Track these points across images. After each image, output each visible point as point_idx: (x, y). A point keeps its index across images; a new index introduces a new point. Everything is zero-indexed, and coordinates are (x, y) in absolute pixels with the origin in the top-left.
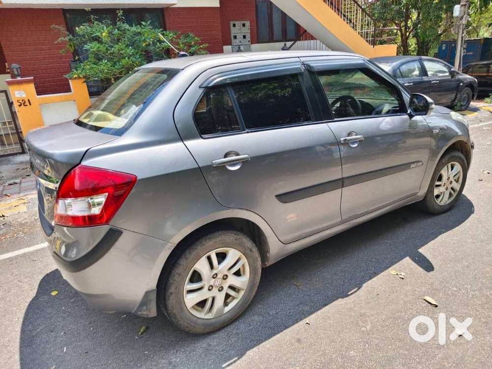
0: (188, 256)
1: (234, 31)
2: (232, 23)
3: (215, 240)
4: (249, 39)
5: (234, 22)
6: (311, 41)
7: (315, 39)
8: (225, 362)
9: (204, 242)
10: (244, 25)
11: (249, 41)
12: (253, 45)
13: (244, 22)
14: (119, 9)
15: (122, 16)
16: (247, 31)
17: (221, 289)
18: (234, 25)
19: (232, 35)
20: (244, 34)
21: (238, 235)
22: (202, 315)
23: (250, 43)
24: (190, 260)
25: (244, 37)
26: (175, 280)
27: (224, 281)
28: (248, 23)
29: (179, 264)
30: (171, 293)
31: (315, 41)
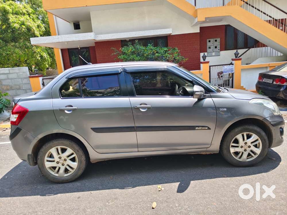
0: (46, 145)
1: (209, 44)
2: (208, 40)
3: (59, 142)
4: (219, 48)
5: (209, 40)
6: (263, 48)
7: (267, 46)
8: (47, 194)
9: (54, 141)
10: (216, 41)
11: (219, 50)
12: (222, 51)
13: (216, 39)
14: (136, 39)
15: (138, 42)
16: (218, 44)
17: (63, 165)
18: (210, 41)
19: (208, 47)
20: (216, 46)
21: (71, 142)
22: (53, 173)
23: (219, 51)
24: (47, 147)
25: (216, 47)
26: (40, 154)
27: (65, 161)
28: (219, 40)
29: (43, 148)
30: (39, 159)
31: (266, 47)
